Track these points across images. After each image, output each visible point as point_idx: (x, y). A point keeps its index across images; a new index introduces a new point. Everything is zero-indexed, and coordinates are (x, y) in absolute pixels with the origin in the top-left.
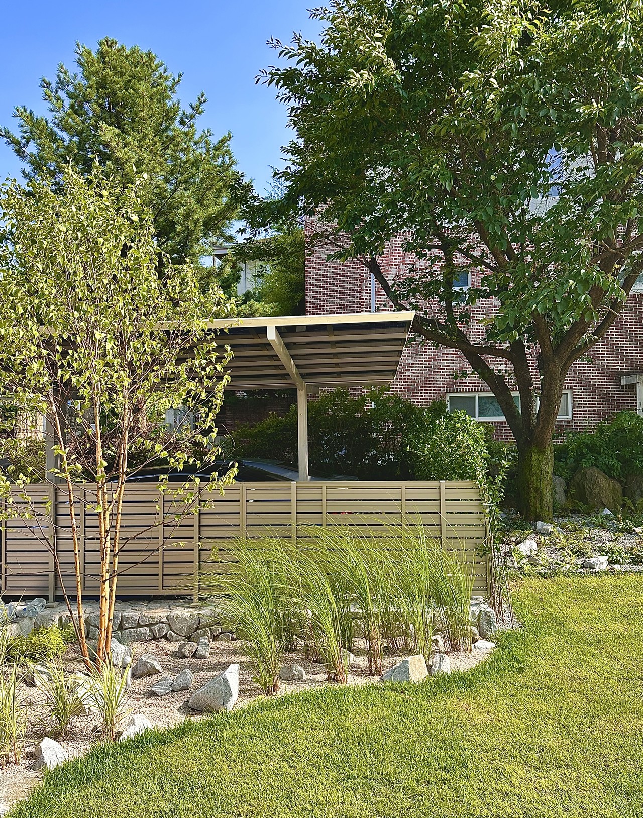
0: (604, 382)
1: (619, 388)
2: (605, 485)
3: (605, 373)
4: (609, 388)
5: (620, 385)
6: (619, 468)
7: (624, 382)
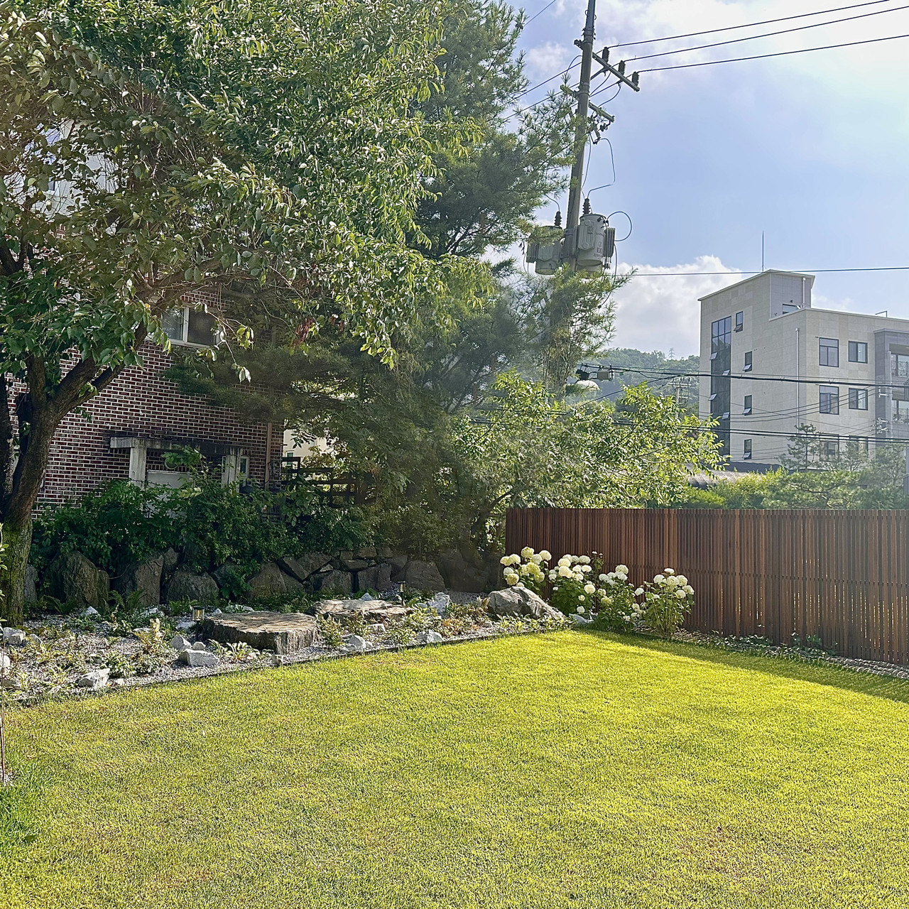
0: (90, 442)
1: (107, 451)
2: (89, 575)
3: (91, 430)
4: (95, 450)
5: (109, 447)
6: (109, 553)
7: (114, 444)
